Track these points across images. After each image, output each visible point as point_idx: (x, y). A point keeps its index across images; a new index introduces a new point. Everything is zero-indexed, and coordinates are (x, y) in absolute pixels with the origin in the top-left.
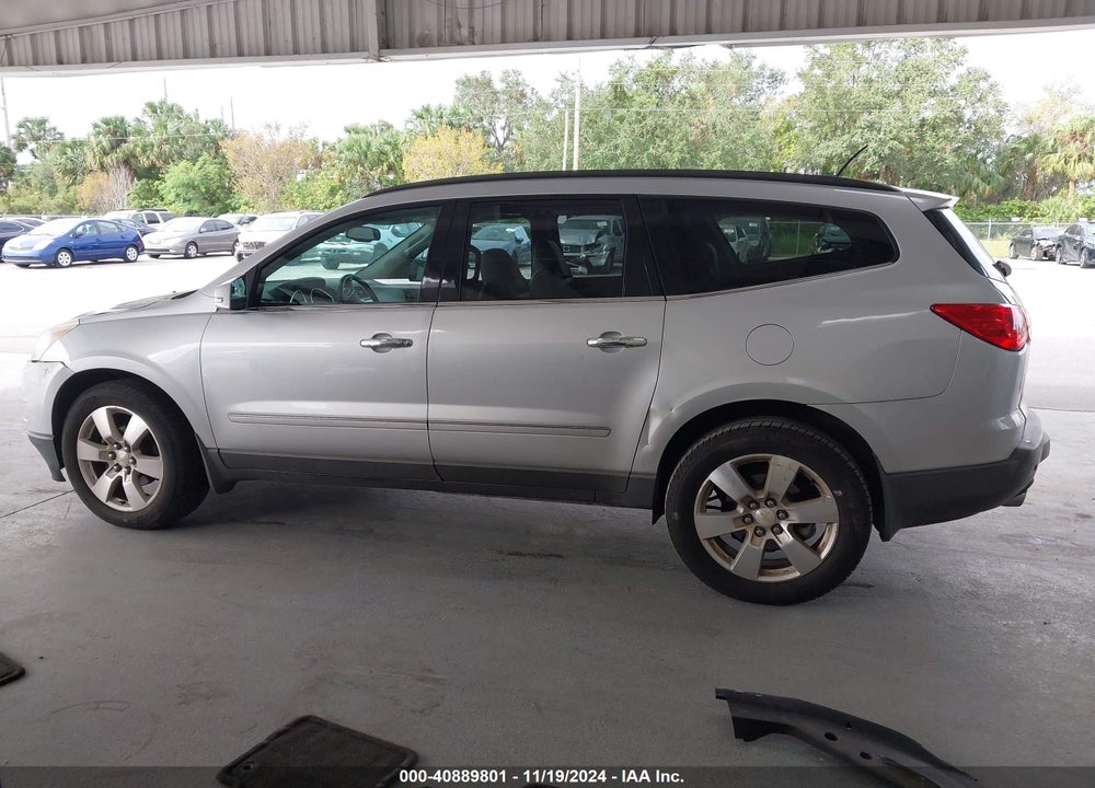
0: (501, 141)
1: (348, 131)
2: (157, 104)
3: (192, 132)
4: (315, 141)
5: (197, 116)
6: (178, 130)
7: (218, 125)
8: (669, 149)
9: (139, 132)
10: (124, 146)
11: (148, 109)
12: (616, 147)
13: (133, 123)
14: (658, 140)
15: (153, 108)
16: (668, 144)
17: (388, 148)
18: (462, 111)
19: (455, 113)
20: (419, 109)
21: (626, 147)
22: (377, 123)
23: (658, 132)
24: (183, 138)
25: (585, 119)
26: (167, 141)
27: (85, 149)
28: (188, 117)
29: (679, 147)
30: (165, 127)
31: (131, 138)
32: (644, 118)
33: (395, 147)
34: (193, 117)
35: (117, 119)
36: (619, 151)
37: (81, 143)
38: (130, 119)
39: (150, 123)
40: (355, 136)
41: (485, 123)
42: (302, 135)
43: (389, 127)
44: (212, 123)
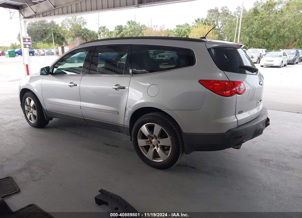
0: (220, 28)
1: (177, 26)
2: (130, 21)
3: (137, 28)
4: (168, 29)
5: (139, 24)
6: (134, 28)
7: (144, 26)
8: (270, 28)
9: (125, 29)
10: (122, 32)
11: (128, 23)
12: (253, 28)
13: (124, 27)
14: (267, 26)
15: (129, 22)
16: (270, 27)
17: (187, 31)
18: (209, 19)
19: (206, 20)
20: (197, 19)
21: (256, 28)
22: (185, 24)
23: (267, 23)
24: (135, 30)
25: (244, 20)
26: (132, 31)
27: (113, 33)
28: (137, 24)
29: (274, 28)
30: (131, 27)
31: (124, 30)
32: (263, 19)
33: (189, 30)
34: (138, 24)
35: (120, 26)
36: (254, 30)
37: (112, 32)
38: (123, 26)
39: (128, 26)
40: (178, 28)
41: (215, 23)
42: (163, 28)
43: (188, 25)
44: (143, 26)
